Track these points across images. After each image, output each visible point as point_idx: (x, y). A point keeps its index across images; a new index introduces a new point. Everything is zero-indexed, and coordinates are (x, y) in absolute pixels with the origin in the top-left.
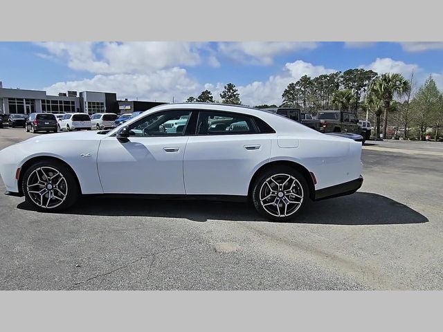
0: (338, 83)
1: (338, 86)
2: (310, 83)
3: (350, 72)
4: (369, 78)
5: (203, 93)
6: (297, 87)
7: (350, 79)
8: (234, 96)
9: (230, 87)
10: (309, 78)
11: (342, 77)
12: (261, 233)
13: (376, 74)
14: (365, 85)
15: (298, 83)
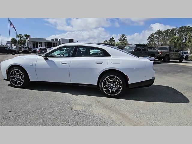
1: (175, 34)
2: (162, 33)
3: (182, 28)
5: (111, 39)
6: (155, 35)
7: (182, 31)
8: (125, 40)
9: (123, 36)
10: (161, 31)
11: (178, 30)
12: (99, 102)
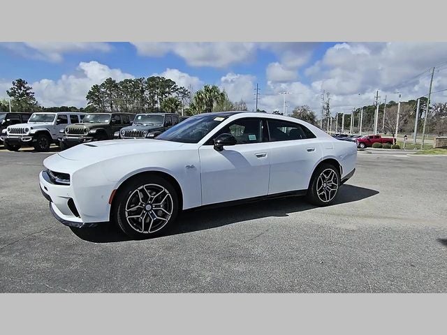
0: (142, 88)
1: (143, 92)
2: (116, 86)
3: (152, 79)
4: (169, 86)
6: (102, 90)
7: (153, 86)
8: (28, 94)
9: (21, 83)
10: (114, 81)
11: (146, 83)
13: (175, 83)
14: (167, 93)
15: (103, 85)
